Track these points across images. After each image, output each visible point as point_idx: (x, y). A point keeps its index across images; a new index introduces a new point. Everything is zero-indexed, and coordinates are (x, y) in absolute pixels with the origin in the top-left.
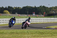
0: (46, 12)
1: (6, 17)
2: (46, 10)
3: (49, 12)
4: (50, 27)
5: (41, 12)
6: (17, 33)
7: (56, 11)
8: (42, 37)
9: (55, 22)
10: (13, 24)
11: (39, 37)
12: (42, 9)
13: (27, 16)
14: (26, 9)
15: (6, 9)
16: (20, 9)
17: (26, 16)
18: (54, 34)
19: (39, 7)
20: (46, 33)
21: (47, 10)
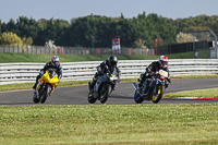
0: (164, 38)
1: (9, 56)
2: (161, 29)
3: (175, 37)
4: (177, 94)
5: (143, 38)
7: (199, 32)
8: (148, 131)
9: (197, 74)
11: (135, 132)
12: (148, 25)
13: (91, 53)
15: (10, 27)
17: (88, 52)
20: (163, 119)
21: (166, 29)
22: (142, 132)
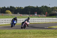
0: (48, 12)
3: (51, 12)
4: (52, 27)
5: (43, 12)
6: (19, 33)
8: (44, 37)
10: (15, 24)
11: (41, 37)
12: (44, 9)
14: (28, 9)
15: (8, 9)
16: (22, 9)
17: (28, 16)
18: (56, 34)
19: (41, 7)
20: (48, 33)
21: (49, 10)
22: (42, 37)
